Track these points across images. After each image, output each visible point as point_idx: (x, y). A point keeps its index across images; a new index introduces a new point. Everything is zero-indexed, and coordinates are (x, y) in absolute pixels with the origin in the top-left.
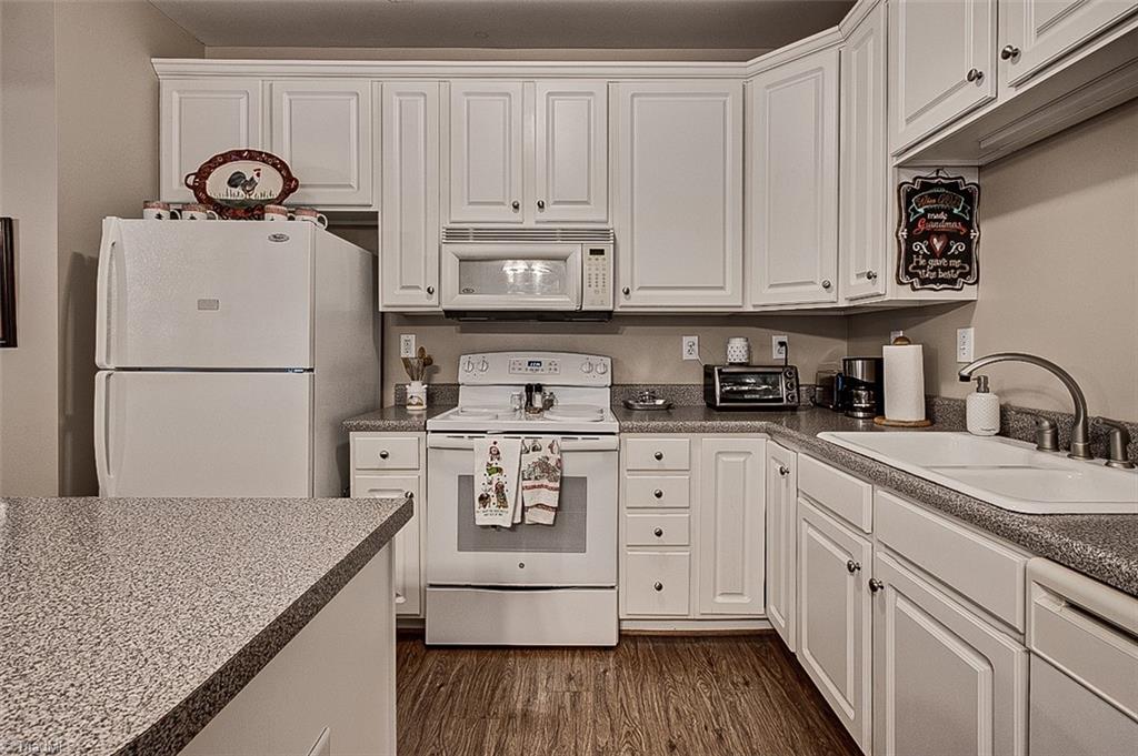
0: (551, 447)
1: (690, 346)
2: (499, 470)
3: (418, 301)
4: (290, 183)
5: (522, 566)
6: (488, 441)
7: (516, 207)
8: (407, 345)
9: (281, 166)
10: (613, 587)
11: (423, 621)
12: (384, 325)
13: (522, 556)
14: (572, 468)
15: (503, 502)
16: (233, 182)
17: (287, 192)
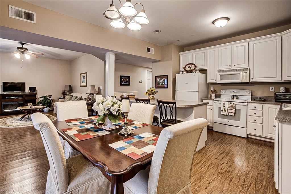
0: (233, 104)
1: (271, 89)
2: (225, 106)
3: (213, 81)
4: (195, 67)
5: (229, 122)
6: (223, 102)
7: (230, 66)
8: (212, 88)
9: (194, 65)
10: (246, 128)
11: (213, 128)
12: (208, 85)
13: (229, 120)
14: (238, 107)
15: (225, 111)
16: (188, 68)
17: (195, 68)
